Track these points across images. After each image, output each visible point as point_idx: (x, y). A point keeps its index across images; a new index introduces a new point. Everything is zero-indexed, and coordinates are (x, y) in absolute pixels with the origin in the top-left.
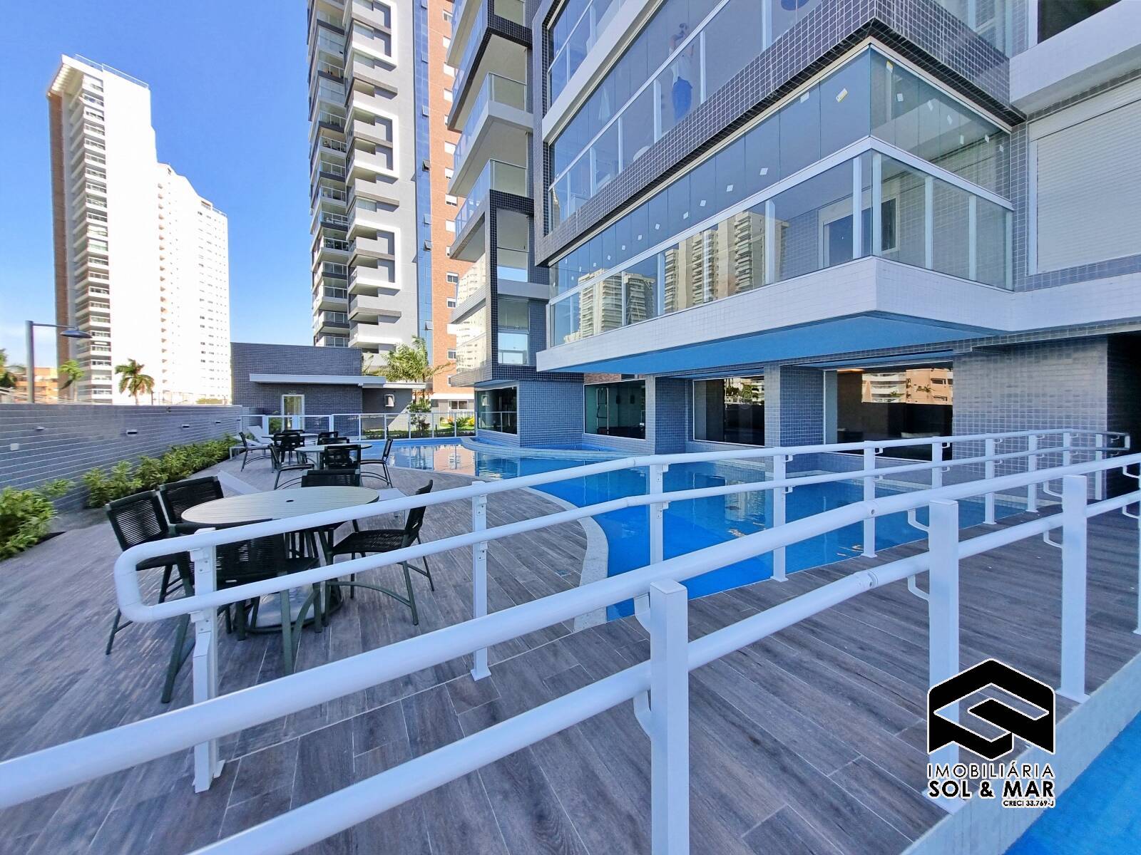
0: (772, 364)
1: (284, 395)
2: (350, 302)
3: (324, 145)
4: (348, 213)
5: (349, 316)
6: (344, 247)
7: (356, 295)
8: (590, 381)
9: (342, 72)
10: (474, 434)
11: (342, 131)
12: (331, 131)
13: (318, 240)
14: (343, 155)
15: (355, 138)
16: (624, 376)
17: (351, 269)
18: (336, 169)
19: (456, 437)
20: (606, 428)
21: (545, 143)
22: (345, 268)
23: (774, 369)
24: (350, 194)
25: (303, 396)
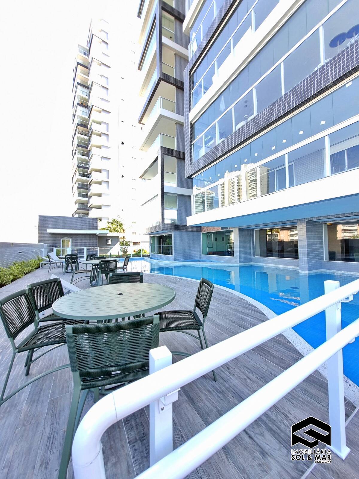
0: (302, 220)
1: (62, 239)
2: (89, 199)
3: (79, 133)
4: (89, 162)
5: (89, 205)
6: (87, 176)
7: (92, 196)
8: (204, 231)
9: (88, 104)
10: (150, 256)
11: (87, 127)
12: (82, 128)
13: (75, 173)
14: (87, 138)
15: (93, 130)
16: (222, 228)
17: (90, 185)
18: (83, 143)
19: (141, 257)
20: (212, 252)
21: (191, 123)
22: (87, 185)
23: (303, 222)
24: (90, 154)
25: (71, 239)
